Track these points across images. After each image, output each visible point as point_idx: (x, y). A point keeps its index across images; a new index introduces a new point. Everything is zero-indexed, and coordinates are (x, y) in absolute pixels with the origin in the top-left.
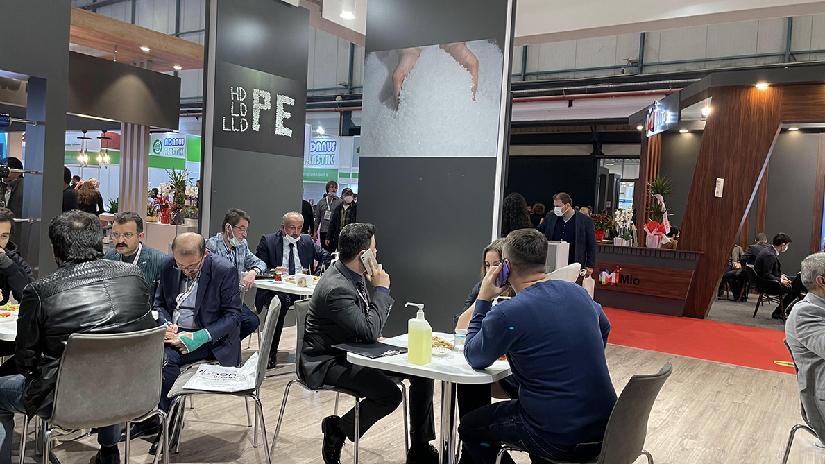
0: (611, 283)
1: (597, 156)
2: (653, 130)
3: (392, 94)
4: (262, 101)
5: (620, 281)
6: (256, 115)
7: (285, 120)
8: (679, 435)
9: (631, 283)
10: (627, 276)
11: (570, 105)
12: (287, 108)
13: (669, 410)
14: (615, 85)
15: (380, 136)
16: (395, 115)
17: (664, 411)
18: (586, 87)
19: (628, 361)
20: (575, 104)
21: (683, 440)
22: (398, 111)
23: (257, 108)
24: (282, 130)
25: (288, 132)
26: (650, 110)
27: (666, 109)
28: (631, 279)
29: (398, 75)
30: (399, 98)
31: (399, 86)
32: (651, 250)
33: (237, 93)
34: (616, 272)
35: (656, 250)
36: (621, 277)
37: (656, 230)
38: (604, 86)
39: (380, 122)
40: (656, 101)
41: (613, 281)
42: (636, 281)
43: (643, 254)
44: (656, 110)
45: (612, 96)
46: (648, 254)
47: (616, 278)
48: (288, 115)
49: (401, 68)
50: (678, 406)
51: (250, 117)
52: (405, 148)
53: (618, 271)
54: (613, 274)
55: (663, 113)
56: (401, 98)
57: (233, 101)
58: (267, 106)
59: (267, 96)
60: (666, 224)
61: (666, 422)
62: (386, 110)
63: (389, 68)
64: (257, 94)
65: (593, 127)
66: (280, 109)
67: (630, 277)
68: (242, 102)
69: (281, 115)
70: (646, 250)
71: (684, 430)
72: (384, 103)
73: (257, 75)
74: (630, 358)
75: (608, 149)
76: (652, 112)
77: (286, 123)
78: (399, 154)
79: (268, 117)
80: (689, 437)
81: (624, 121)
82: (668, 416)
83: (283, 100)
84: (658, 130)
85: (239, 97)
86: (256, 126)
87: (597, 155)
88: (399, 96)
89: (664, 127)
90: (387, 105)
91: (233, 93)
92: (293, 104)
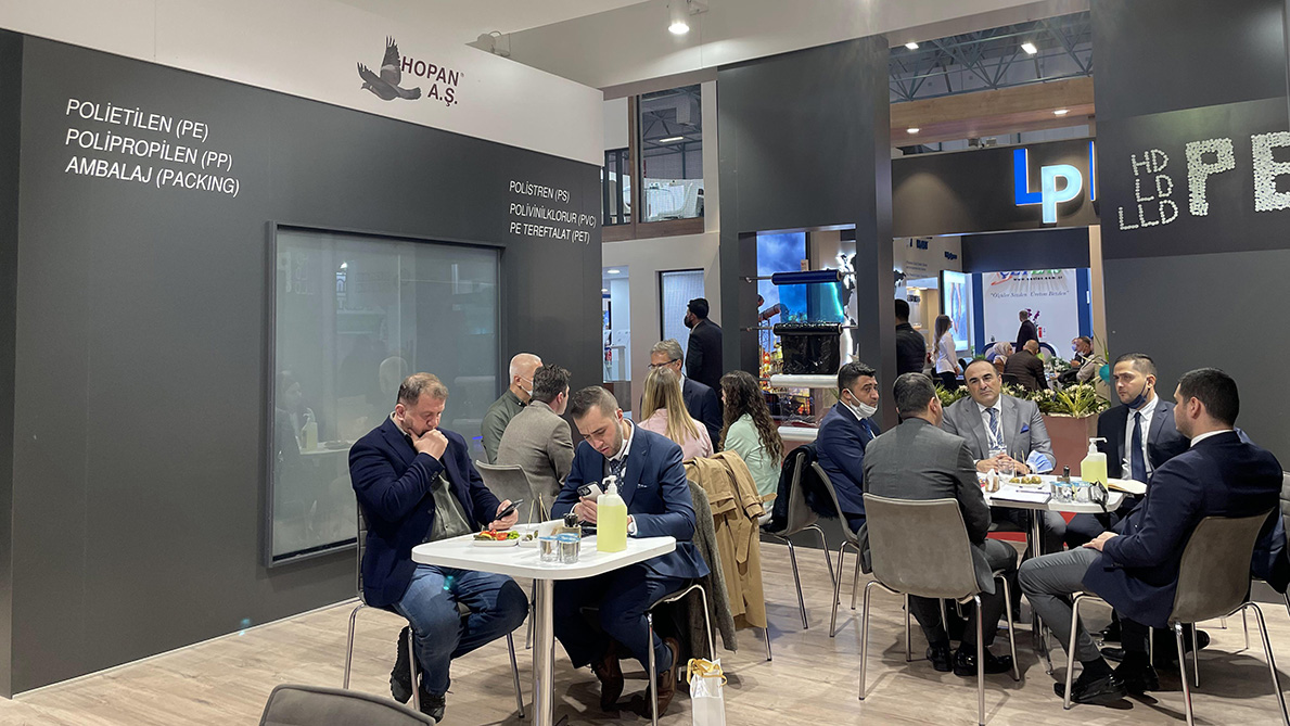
4: (1210, 159)
6: (1198, 187)
7: (1279, 178)
12: (1282, 154)
23: (1199, 174)
24: (1273, 200)
33: (1146, 162)
48: (1288, 168)
51: (1182, 195)
57: (1137, 177)
58: (1227, 163)
59: (1224, 147)
64: (1193, 151)
66: (1262, 159)
68: (1158, 173)
69: (1269, 171)
73: (1194, 117)
79: (1233, 183)
83: (1267, 142)
85: (1152, 168)
86: (1199, 206)
91: (1135, 164)
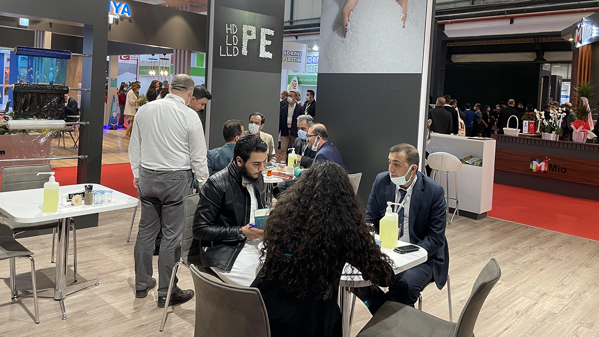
0: (541, 170)
1: (539, 62)
2: (581, 42)
3: (342, 25)
4: (249, 33)
5: (549, 169)
6: (245, 44)
7: (267, 46)
8: (577, 321)
9: (559, 172)
10: (555, 166)
11: (512, 22)
12: (268, 37)
13: (572, 295)
14: (551, 5)
15: (333, 57)
16: (343, 41)
17: (567, 297)
18: (525, 8)
19: (545, 243)
20: (515, 21)
21: (578, 328)
22: (346, 37)
23: (246, 38)
24: (264, 54)
25: (269, 55)
26: (579, 26)
27: (592, 24)
28: (559, 168)
29: (346, 10)
30: (347, 27)
31: (347, 18)
32: (577, 144)
33: (231, 29)
34: (545, 162)
35: (581, 145)
36: (550, 166)
37: (581, 127)
38: (541, 6)
39: (333, 47)
40: (584, 18)
41: (543, 169)
42: (563, 170)
43: (570, 147)
44: (584, 25)
45: (547, 14)
46: (574, 147)
47: (545, 167)
48: (269, 43)
49: (348, 5)
50: (582, 292)
51: (240, 46)
52: (351, 66)
53: (547, 161)
54: (543, 164)
55: (589, 28)
56: (348, 27)
57: (227, 34)
58: (253, 37)
59: (253, 29)
60: (591, 122)
61: (566, 308)
62: (337, 37)
63: (340, 4)
64: (245, 28)
65: (536, 39)
66: (263, 38)
67: (557, 166)
68: (234, 35)
69: (264, 42)
70: (572, 144)
71: (581, 317)
72: (336, 32)
73: (246, 15)
74: (548, 241)
75: (548, 56)
76: (580, 27)
77: (268, 48)
78: (346, 71)
79: (254, 45)
80: (585, 325)
81: (558, 34)
82: (570, 302)
83: (265, 32)
84: (585, 42)
85: (232, 31)
86: (245, 52)
87: (540, 60)
88: (347, 26)
89: (591, 40)
90: (338, 33)
91: (227, 29)
92: (273, 34)
